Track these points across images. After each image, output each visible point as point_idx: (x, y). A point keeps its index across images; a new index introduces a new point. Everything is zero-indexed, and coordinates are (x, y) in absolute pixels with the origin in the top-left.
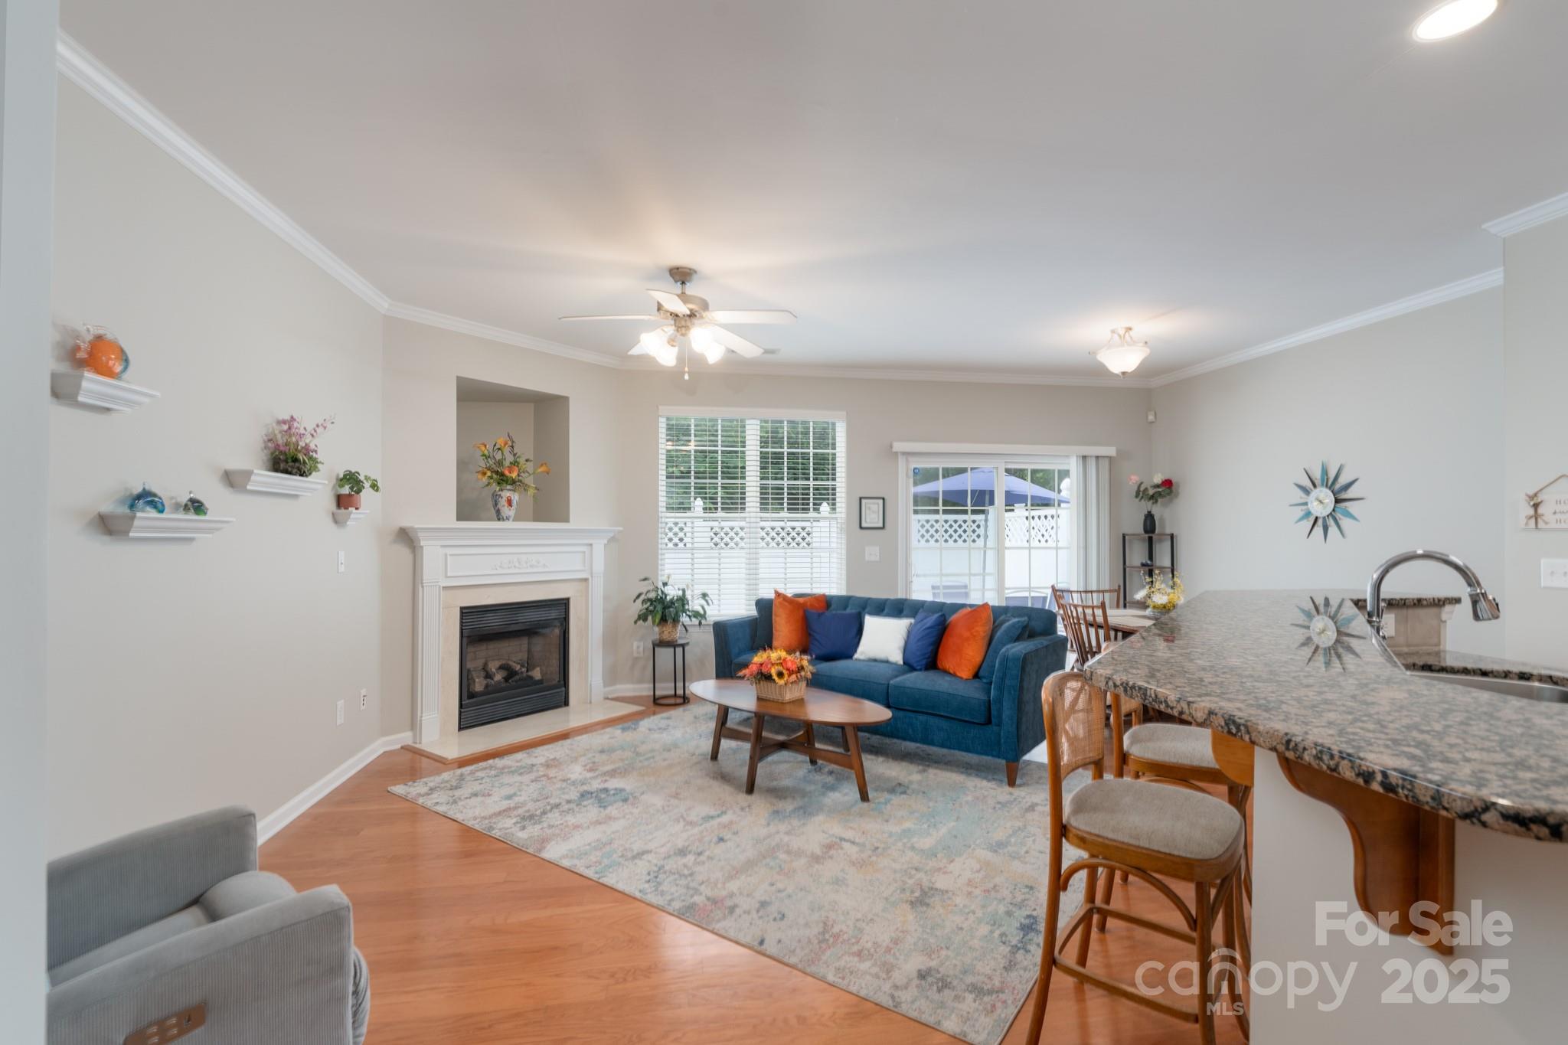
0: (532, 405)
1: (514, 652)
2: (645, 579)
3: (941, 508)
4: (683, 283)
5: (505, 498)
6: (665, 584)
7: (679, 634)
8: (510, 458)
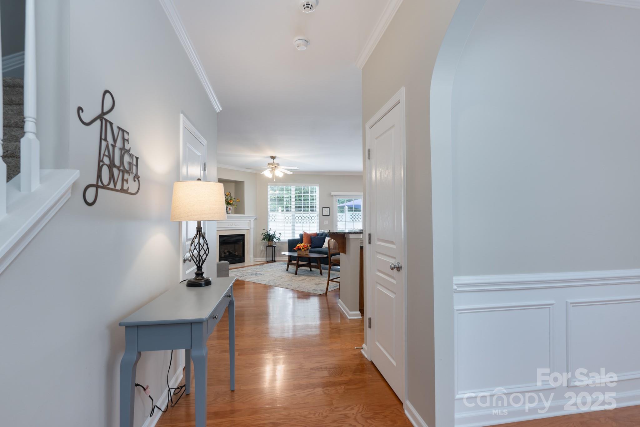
0: (234, 183)
1: (230, 248)
2: (264, 229)
3: (354, 210)
4: (274, 159)
5: (229, 208)
6: (270, 231)
7: (273, 244)
8: (230, 198)
